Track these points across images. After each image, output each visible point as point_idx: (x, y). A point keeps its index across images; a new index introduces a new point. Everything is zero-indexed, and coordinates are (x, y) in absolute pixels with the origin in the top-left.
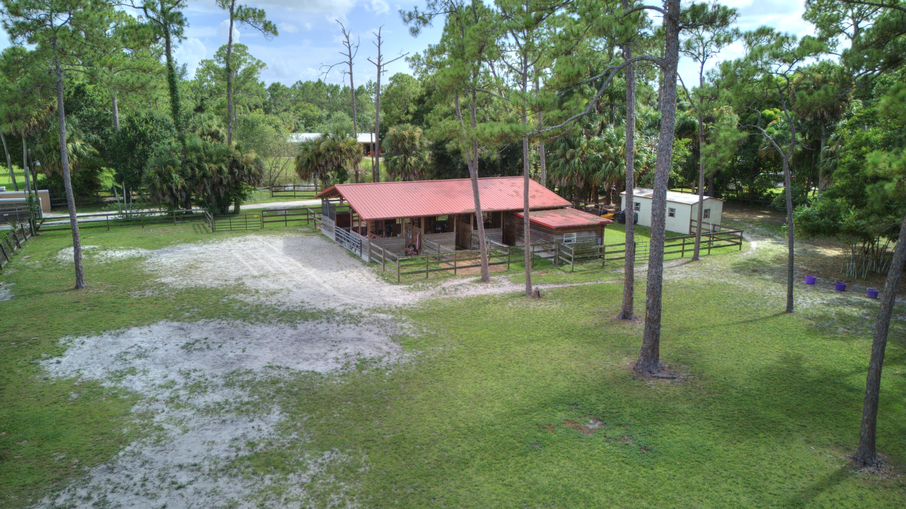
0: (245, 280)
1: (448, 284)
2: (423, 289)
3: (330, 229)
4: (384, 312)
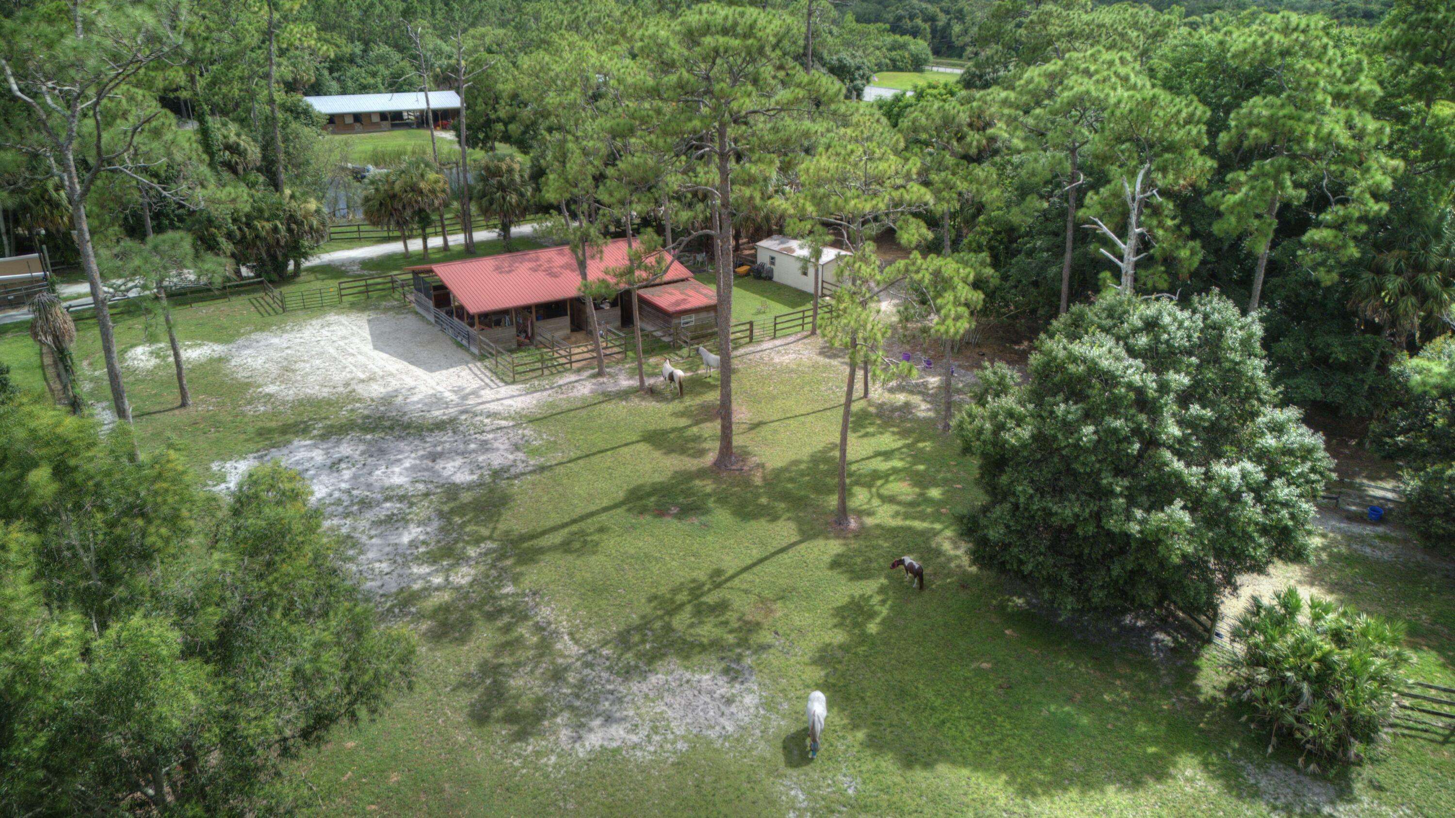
0: (353, 386)
1: (565, 381)
2: (539, 389)
3: (427, 309)
4: (505, 419)
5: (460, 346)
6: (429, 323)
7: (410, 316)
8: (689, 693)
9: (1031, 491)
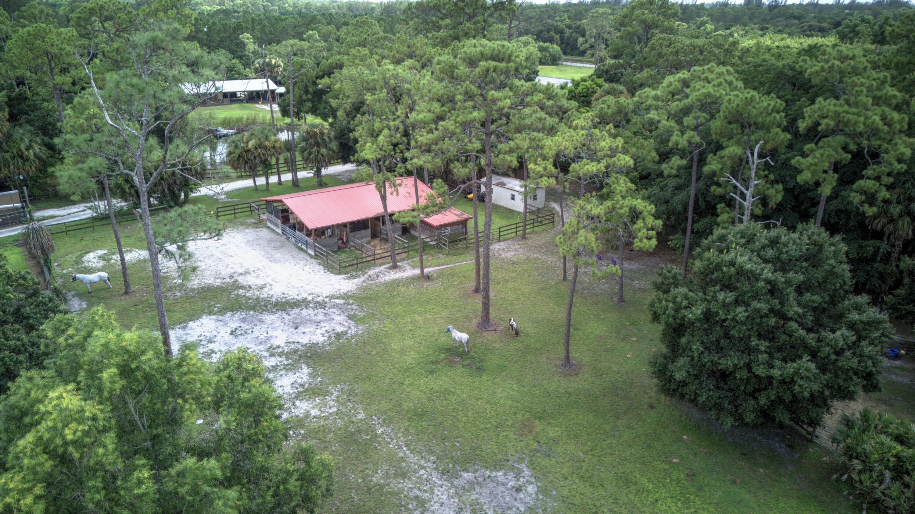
0: (236, 278)
1: (372, 272)
2: (357, 276)
3: (276, 225)
4: (337, 298)
5: (301, 249)
6: (278, 234)
7: (264, 230)
8: (491, 485)
9: (702, 349)
